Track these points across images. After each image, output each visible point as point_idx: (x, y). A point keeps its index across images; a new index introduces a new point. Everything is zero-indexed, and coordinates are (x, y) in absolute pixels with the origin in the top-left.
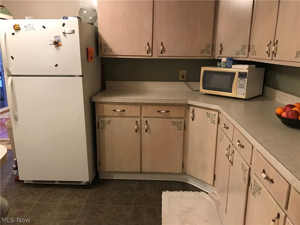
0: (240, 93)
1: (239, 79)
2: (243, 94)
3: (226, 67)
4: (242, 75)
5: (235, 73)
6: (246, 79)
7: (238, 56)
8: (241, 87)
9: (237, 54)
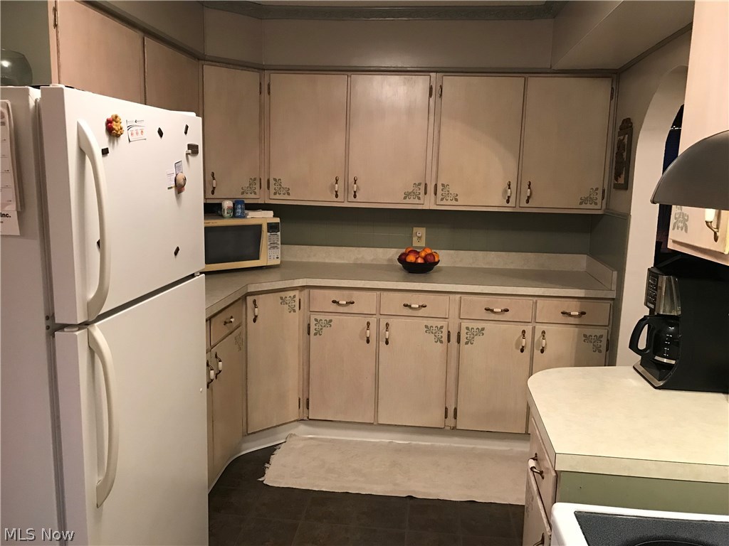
0: (272, 257)
1: (269, 234)
2: (277, 258)
3: (234, 216)
4: (272, 228)
5: (260, 226)
6: (279, 233)
7: (245, 196)
8: (273, 245)
9: (243, 193)
